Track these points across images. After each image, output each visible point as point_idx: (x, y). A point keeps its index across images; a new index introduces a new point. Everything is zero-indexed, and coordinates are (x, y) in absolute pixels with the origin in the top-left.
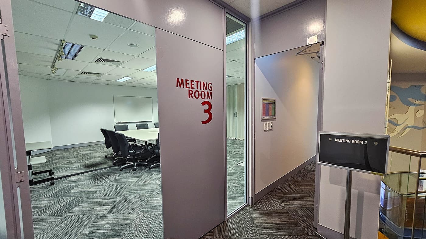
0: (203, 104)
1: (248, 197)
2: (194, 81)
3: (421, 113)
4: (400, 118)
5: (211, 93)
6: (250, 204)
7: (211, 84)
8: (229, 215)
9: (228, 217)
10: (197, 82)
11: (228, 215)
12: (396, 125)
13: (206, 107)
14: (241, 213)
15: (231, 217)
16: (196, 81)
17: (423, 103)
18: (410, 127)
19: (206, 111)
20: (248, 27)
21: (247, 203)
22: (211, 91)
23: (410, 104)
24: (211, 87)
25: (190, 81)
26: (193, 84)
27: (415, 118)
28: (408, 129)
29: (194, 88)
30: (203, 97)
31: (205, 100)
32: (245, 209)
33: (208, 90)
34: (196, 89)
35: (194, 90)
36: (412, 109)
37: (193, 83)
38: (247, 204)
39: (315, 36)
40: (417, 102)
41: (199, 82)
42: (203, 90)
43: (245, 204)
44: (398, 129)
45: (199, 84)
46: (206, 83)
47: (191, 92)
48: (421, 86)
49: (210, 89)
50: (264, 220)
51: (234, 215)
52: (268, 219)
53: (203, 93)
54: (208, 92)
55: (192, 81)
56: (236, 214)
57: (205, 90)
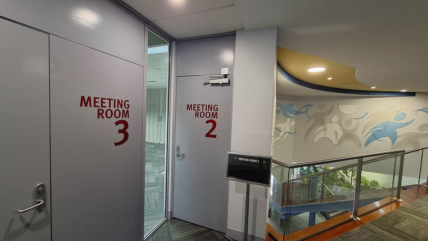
0: (117, 123)
1: (168, 212)
2: (105, 99)
3: (293, 123)
4: (282, 126)
5: (128, 111)
6: (169, 219)
7: (128, 101)
8: (146, 237)
9: (144, 240)
10: (110, 100)
11: (144, 237)
12: (280, 131)
13: (121, 126)
14: (159, 232)
15: (148, 238)
16: (108, 99)
17: (294, 116)
18: (287, 133)
19: (120, 131)
20: (171, 46)
21: (166, 217)
22: (127, 109)
23: (288, 117)
24: (127, 105)
25: (100, 99)
26: (105, 103)
27: (290, 127)
28: (287, 134)
29: (105, 107)
30: (117, 116)
31: (120, 119)
32: (164, 226)
33: (124, 108)
34: (108, 108)
35: (105, 109)
36: (289, 119)
37: (104, 101)
38: (166, 219)
39: (227, 68)
40: (291, 115)
41: (112, 100)
42: (118, 109)
43: (164, 219)
44: (282, 134)
45: (112, 102)
46: (122, 100)
47: (101, 112)
48: (293, 104)
49: (127, 106)
50: (182, 234)
51: (152, 235)
52: (185, 231)
53: (117, 112)
54: (123, 111)
55: (102, 99)
56: (154, 233)
57: (120, 108)
